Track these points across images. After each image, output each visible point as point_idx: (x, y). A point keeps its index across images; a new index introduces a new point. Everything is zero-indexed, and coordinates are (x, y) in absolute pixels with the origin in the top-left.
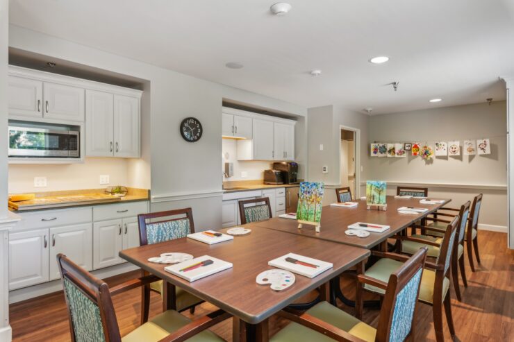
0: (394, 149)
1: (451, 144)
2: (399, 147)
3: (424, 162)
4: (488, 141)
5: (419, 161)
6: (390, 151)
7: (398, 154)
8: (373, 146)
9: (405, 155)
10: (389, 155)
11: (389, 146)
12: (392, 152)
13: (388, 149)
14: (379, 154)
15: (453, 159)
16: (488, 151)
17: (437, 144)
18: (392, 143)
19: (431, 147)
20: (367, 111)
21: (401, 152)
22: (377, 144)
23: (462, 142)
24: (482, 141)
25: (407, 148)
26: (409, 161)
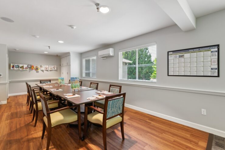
0: (23, 66)
1: (45, 66)
2: (25, 66)
3: (36, 72)
4: (56, 66)
5: (34, 71)
6: (21, 67)
7: (25, 69)
8: (12, 65)
9: (28, 69)
10: (20, 69)
11: (21, 65)
12: (22, 68)
13: (20, 67)
14: (15, 69)
15: (46, 71)
16: (56, 69)
17: (41, 66)
18: (22, 64)
19: (39, 67)
20: (16, 50)
21: (26, 68)
22: (14, 64)
23: (49, 66)
24: (54, 66)
25: (29, 67)
26: (29, 72)
